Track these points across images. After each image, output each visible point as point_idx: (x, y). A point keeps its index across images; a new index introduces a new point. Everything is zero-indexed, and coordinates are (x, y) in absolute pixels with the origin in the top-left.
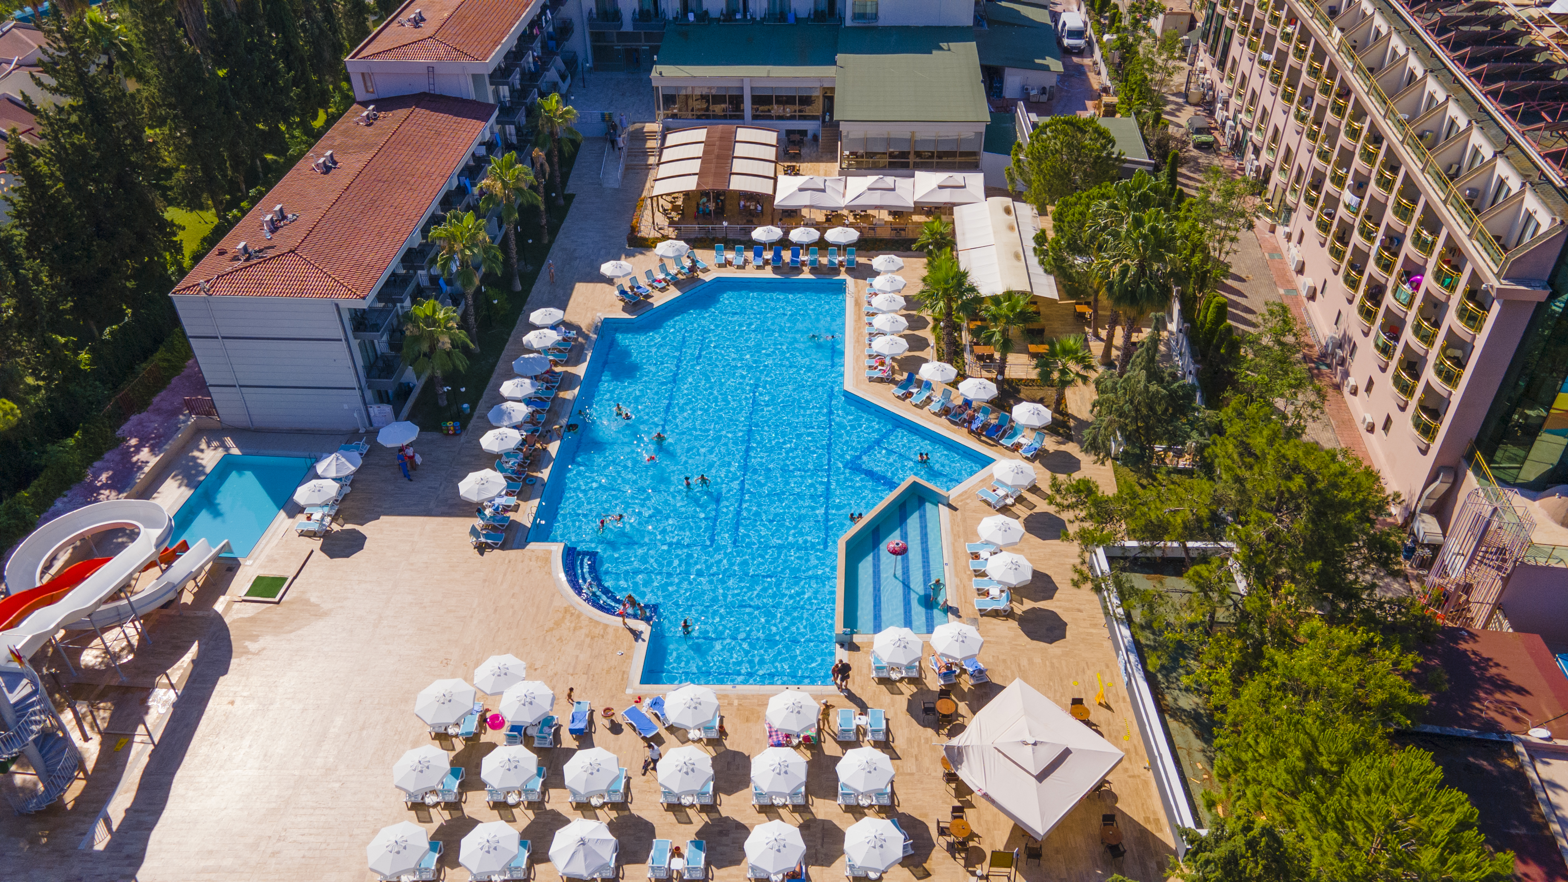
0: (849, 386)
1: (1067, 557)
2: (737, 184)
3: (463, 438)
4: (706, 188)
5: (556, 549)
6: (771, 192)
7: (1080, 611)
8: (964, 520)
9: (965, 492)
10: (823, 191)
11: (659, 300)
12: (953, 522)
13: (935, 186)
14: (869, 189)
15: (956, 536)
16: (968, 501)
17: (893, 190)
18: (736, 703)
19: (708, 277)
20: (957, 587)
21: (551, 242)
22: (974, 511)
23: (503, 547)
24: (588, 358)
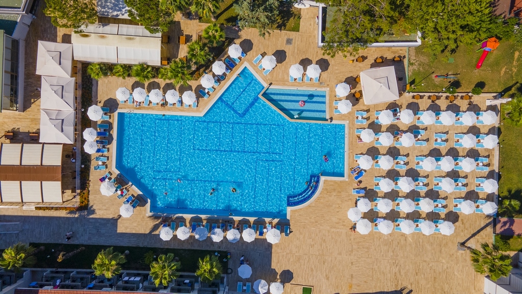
0: (202, 114)
1: (294, 52)
2: (58, 162)
3: (232, 251)
4: (60, 176)
5: (289, 210)
6: (62, 145)
7: (317, 52)
8: (277, 81)
9: (263, 79)
10: (63, 120)
11: (135, 191)
12: (277, 85)
13: (59, 66)
14: (62, 98)
15: (284, 85)
16: (267, 78)
17: (63, 86)
18: (351, 151)
19: (117, 172)
20: (307, 87)
21: (83, 245)
22: (273, 77)
23: (290, 225)
24: (180, 215)
